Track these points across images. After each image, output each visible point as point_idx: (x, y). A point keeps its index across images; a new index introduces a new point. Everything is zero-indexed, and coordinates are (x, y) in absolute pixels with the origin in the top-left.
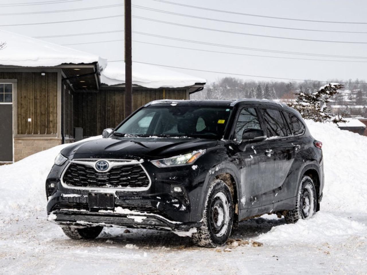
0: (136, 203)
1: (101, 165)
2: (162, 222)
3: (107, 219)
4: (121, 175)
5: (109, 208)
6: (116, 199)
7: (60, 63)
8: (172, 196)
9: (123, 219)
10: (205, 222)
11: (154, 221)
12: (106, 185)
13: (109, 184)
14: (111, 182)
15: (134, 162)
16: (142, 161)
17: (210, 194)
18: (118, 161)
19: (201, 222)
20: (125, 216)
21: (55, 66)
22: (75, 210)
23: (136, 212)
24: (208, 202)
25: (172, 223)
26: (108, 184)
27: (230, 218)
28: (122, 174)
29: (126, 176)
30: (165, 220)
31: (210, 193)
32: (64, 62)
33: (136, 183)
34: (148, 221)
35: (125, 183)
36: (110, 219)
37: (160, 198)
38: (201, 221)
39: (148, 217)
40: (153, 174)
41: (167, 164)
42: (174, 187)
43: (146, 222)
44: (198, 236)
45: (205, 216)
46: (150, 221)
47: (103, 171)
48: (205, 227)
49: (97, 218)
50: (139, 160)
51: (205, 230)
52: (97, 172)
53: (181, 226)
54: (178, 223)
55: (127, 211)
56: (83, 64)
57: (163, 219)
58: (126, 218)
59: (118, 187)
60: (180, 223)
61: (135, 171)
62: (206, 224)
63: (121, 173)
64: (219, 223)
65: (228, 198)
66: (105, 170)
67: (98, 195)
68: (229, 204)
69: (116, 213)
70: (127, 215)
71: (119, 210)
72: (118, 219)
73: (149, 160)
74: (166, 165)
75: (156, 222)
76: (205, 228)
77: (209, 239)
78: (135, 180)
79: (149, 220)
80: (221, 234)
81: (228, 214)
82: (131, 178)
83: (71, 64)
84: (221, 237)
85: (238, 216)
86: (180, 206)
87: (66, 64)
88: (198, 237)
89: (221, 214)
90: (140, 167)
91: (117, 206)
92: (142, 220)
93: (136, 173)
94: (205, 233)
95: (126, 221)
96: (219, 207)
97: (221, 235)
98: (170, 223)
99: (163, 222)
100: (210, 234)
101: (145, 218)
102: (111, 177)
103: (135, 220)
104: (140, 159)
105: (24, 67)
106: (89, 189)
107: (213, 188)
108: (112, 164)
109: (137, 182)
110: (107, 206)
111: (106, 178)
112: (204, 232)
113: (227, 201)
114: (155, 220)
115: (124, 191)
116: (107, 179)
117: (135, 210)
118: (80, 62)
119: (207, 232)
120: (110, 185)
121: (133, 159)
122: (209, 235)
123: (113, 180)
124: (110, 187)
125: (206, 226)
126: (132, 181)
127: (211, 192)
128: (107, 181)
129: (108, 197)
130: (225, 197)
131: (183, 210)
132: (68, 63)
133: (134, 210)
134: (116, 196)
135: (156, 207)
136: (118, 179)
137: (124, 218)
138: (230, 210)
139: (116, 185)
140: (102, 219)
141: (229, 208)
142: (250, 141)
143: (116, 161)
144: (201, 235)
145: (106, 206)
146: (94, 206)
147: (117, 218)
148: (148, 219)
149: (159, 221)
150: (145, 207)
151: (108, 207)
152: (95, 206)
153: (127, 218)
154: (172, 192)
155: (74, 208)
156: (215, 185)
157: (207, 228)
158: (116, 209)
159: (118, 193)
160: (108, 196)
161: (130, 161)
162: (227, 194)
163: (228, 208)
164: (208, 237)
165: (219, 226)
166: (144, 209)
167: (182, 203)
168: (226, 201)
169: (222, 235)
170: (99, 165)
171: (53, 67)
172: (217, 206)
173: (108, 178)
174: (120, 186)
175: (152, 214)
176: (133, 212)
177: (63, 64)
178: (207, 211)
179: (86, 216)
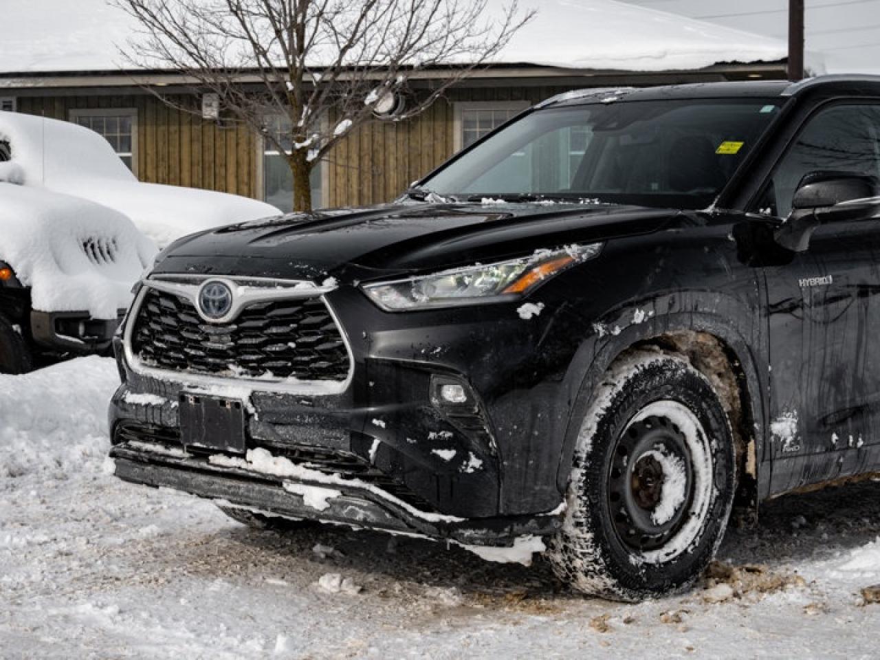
0: (306, 440)
1: (211, 297)
2: (388, 515)
3: (229, 487)
4: (268, 335)
5: (231, 449)
6: (251, 420)
7: (712, 62)
8: (431, 417)
9: (271, 494)
10: (579, 514)
11: (361, 507)
12: (226, 368)
13: (238, 366)
14: (243, 357)
15: (304, 288)
16: (330, 284)
17: (608, 409)
18: (260, 285)
19: (555, 516)
20: (276, 482)
21: (701, 69)
22: (159, 448)
23: (310, 471)
24: (595, 438)
25: (424, 521)
26: (234, 363)
27: (716, 493)
28: (269, 331)
29: (284, 338)
30: (399, 507)
31: (609, 404)
32: (719, 60)
33: (312, 365)
34: (343, 505)
35: (280, 363)
36: (239, 488)
37: (383, 425)
38: (557, 512)
39: (345, 491)
40: (364, 333)
41: (417, 297)
42: (440, 387)
43: (338, 509)
44: (564, 560)
45: (581, 493)
46: (350, 507)
47: (217, 318)
48: (582, 531)
49: (205, 482)
50: (319, 281)
51: (584, 544)
52: (203, 322)
53: (461, 531)
54: (448, 519)
55: (282, 466)
56: (760, 62)
57: (394, 504)
58: (280, 492)
59: (261, 378)
60: (457, 520)
61: (310, 320)
62: (583, 520)
63: (267, 326)
64: (663, 513)
65: (704, 421)
66: (223, 316)
67: (203, 404)
68: (714, 442)
69: (254, 471)
70: (283, 477)
71: (260, 461)
72: (260, 492)
73: (356, 283)
74: (413, 299)
75: (368, 513)
76: (581, 536)
77: (603, 576)
78: (309, 354)
79: (348, 504)
80: (671, 550)
81: (710, 476)
82: (298, 345)
83: (735, 63)
84: (668, 563)
85: (756, 482)
86: (462, 457)
87: (723, 64)
88: (563, 565)
89: (673, 478)
90: (323, 306)
91: (253, 444)
92: (327, 500)
93: (311, 329)
94: (583, 554)
95: (279, 500)
96: (665, 455)
97: (667, 555)
98: (418, 518)
99: (392, 513)
100: (602, 555)
101: (334, 494)
102: (240, 342)
103: (307, 501)
104: (327, 277)
105: (637, 72)
106: (184, 379)
107: (625, 388)
108: (242, 294)
109: (314, 361)
110: (226, 443)
111: (227, 344)
112: (579, 550)
113: (702, 430)
114: (365, 503)
115: (275, 393)
116: (231, 349)
117: (309, 464)
118: (755, 59)
119: (590, 551)
120: (240, 369)
121: (302, 276)
122: (601, 560)
123: (247, 353)
124: (241, 374)
125: (585, 529)
126: (299, 358)
127: (613, 401)
128: (231, 353)
129: (227, 410)
130: (693, 417)
131: (470, 470)
132: (729, 60)
133: (305, 461)
134: (251, 410)
135: (367, 456)
136: (258, 348)
137: (275, 490)
138: (714, 465)
139: (255, 370)
140: (216, 487)
141: (713, 456)
142: (819, 215)
143: (255, 284)
144: (571, 560)
145: (223, 443)
146: (193, 442)
147: (257, 487)
148: (345, 499)
149: (377, 507)
150: (336, 457)
151: (231, 445)
152: (198, 441)
153: (285, 490)
154: (434, 401)
155: (156, 441)
156: (636, 376)
157: (589, 536)
158: (251, 454)
159: (259, 398)
160: (228, 407)
161: (293, 285)
162: (701, 409)
163: (709, 456)
164: (598, 567)
165: (661, 522)
166: (334, 461)
167: (469, 444)
168: (698, 431)
169: (672, 556)
170: (207, 295)
171: (696, 70)
172: (657, 449)
173: (232, 344)
174: (268, 375)
175: (356, 483)
176: (300, 471)
177: (717, 64)
178: (586, 475)
179: (180, 473)
